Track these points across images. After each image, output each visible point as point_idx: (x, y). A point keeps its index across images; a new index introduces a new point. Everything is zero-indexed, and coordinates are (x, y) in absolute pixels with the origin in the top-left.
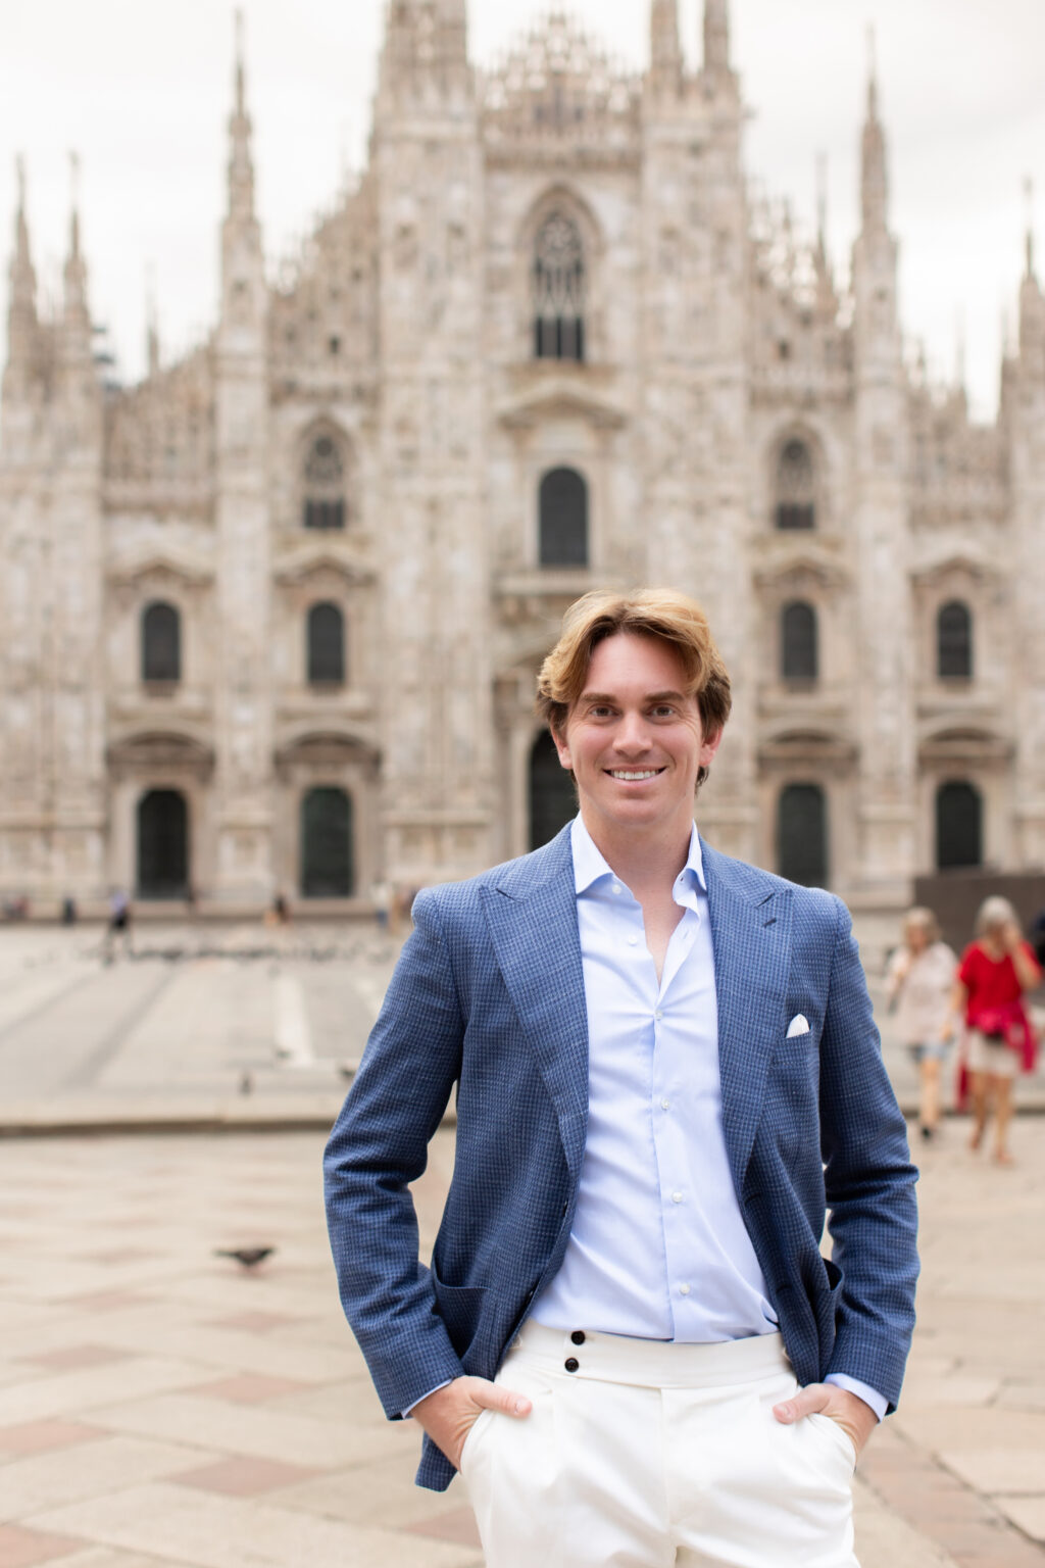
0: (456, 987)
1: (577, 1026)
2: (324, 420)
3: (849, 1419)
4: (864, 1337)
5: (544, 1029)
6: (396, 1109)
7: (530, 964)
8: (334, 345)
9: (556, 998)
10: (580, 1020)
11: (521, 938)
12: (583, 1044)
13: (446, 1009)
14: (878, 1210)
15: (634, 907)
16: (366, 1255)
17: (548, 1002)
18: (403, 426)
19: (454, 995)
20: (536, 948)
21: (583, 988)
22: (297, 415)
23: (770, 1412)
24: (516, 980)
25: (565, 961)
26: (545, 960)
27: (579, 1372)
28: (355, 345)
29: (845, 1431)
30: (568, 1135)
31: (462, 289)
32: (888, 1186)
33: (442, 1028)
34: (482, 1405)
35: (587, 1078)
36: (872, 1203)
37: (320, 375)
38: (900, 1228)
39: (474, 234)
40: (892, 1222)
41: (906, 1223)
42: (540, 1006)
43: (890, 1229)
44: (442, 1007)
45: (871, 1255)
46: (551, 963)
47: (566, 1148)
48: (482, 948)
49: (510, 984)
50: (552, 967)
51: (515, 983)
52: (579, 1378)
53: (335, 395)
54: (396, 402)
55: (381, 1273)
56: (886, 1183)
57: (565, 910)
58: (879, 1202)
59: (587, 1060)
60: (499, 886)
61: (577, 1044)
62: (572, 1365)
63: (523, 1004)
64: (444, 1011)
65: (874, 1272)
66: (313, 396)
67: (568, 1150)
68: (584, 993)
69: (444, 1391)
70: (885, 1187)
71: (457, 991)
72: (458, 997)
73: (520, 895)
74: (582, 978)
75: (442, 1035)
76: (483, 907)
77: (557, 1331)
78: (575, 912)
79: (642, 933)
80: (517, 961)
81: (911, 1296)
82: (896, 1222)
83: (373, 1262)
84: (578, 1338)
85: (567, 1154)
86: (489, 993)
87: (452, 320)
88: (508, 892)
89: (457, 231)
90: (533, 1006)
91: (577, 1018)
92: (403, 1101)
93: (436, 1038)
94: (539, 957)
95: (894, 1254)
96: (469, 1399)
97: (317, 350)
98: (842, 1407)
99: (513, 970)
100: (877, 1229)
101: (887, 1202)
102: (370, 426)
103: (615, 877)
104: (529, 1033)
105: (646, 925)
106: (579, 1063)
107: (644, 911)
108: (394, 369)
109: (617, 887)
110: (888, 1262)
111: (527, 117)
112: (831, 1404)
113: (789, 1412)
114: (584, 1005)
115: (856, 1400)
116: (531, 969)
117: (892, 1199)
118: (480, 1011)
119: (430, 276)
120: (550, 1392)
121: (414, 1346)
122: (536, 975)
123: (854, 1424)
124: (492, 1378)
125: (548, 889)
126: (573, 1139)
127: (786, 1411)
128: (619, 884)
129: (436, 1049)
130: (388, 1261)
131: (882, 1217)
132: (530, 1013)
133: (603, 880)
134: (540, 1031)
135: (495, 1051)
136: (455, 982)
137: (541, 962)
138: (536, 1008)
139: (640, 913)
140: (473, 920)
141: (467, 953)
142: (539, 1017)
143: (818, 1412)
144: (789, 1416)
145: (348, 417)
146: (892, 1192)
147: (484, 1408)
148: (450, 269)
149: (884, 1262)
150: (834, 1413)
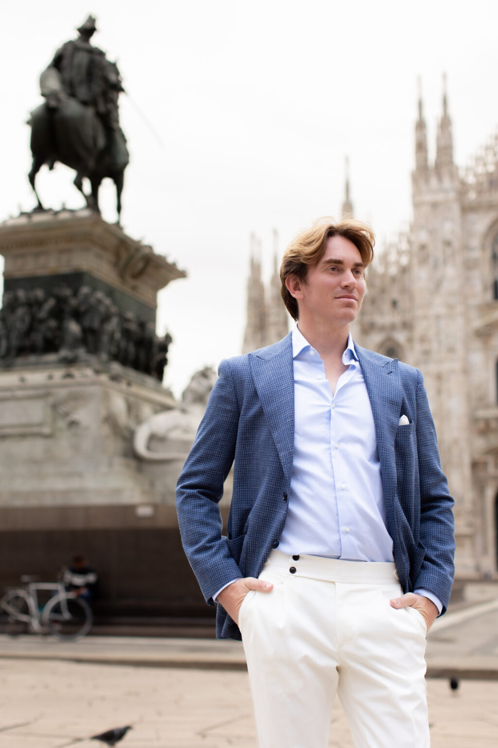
0: (237, 399)
1: (290, 412)
2: (389, 339)
3: (426, 610)
4: (432, 571)
5: (275, 414)
6: (210, 459)
7: (269, 385)
8: (394, 304)
9: (281, 400)
10: (291, 410)
11: (266, 375)
12: (292, 420)
13: (232, 410)
14: (436, 516)
15: (320, 363)
16: (197, 524)
17: (277, 402)
18: (423, 339)
19: (236, 403)
20: (273, 379)
21: (294, 396)
22: (377, 338)
23: (389, 603)
24: (263, 392)
25: (286, 385)
26: (276, 384)
27: (296, 574)
28: (403, 303)
29: (422, 615)
30: (284, 461)
31: (451, 272)
32: (439, 505)
33: (231, 419)
34: (251, 588)
35: (294, 435)
36: (433, 513)
37: (387, 318)
38: (447, 525)
39: (456, 244)
40: (442, 522)
41: (449, 524)
42: (273, 404)
43: (442, 526)
44: (230, 409)
45: (433, 537)
46: (279, 385)
47: (283, 467)
48: (249, 380)
49: (260, 394)
50: (280, 387)
51: (262, 394)
52: (296, 576)
53: (393, 327)
54: (420, 328)
55: (205, 532)
56: (438, 504)
57: (287, 364)
58: (437, 513)
59: (294, 428)
60: (258, 355)
61: (289, 420)
62: (293, 570)
63: (266, 403)
64: (231, 411)
65: (434, 545)
66: (382, 329)
67: (285, 468)
68: (294, 399)
69: (234, 584)
70: (437, 506)
71: (237, 401)
72: (237, 404)
73: (267, 358)
74: (293, 392)
75: (231, 423)
76: (250, 363)
77: (286, 555)
78: (292, 365)
79: (324, 375)
80: (264, 384)
81: (451, 556)
82: (445, 522)
83: (201, 527)
84: (296, 558)
85: (284, 469)
86: (251, 400)
87: (447, 286)
88: (262, 357)
89: (448, 244)
90: (270, 404)
91: (290, 409)
92: (213, 455)
93: (228, 424)
94: (274, 382)
95: (443, 537)
96: (244, 586)
97: (386, 306)
98: (422, 604)
99: (262, 388)
100: (435, 525)
101: (440, 513)
102: (410, 340)
103: (311, 347)
104: (268, 416)
105: (326, 371)
106: (290, 429)
107: (325, 365)
108: (419, 312)
109: (313, 352)
110: (441, 540)
111: (486, 186)
112: (417, 602)
113: (398, 603)
114: (293, 403)
115: (429, 601)
116: (270, 387)
117: (443, 512)
118: (247, 408)
119: (436, 266)
120: (283, 583)
121: (221, 562)
122: (272, 390)
123: (427, 612)
124: (257, 577)
125: (280, 356)
126: (287, 462)
127: (396, 602)
128: (313, 350)
129: (228, 429)
130: (208, 527)
131: (438, 520)
132: (269, 407)
133: (305, 350)
134: (273, 415)
135: (253, 426)
136: (236, 397)
137: (274, 385)
138: (271, 405)
139: (323, 365)
140: (245, 368)
141: (242, 382)
142: (272, 409)
143: (411, 606)
144: (398, 605)
145: (400, 337)
146: (441, 508)
147: (251, 590)
148: (445, 262)
149: (439, 540)
150: (419, 606)
